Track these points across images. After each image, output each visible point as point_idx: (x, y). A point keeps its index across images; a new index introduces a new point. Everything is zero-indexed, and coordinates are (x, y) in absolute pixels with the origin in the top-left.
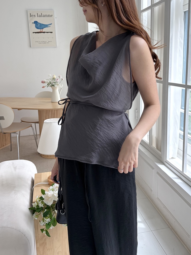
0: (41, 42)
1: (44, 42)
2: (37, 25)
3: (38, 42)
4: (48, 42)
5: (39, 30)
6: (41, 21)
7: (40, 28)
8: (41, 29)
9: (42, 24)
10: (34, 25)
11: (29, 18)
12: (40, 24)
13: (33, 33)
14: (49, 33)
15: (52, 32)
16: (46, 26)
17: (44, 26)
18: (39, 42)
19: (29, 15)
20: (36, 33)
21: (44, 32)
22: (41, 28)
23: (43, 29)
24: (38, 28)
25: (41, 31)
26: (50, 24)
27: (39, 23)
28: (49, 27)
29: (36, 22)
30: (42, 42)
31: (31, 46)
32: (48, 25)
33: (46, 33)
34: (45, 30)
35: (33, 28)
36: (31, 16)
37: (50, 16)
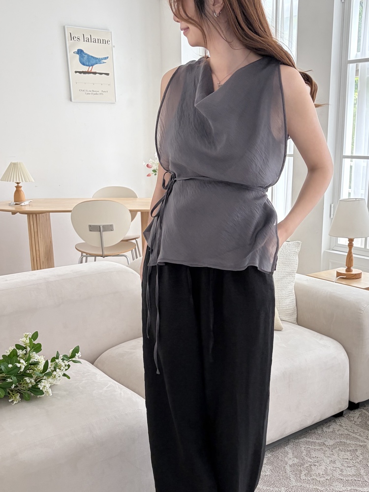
0: (90, 93)
1: (95, 93)
2: (83, 57)
3: (83, 91)
4: (101, 92)
5: (85, 69)
6: (90, 49)
7: (87, 63)
8: (89, 66)
9: (92, 57)
10: (78, 56)
11: (69, 42)
12: (88, 55)
13: (76, 72)
14: (103, 75)
15: (107, 74)
16: (98, 61)
17: (94, 61)
18: (87, 91)
19: (68, 35)
20: (80, 72)
21: (95, 73)
22: (90, 64)
23: (92, 65)
24: (84, 64)
25: (90, 70)
26: (106, 58)
27: (86, 54)
28: (104, 63)
29: (80, 52)
30: (92, 92)
31: (71, 100)
32: (102, 59)
33: (97, 74)
34: (96, 68)
35: (76, 64)
36: (72, 38)
37: (106, 42)
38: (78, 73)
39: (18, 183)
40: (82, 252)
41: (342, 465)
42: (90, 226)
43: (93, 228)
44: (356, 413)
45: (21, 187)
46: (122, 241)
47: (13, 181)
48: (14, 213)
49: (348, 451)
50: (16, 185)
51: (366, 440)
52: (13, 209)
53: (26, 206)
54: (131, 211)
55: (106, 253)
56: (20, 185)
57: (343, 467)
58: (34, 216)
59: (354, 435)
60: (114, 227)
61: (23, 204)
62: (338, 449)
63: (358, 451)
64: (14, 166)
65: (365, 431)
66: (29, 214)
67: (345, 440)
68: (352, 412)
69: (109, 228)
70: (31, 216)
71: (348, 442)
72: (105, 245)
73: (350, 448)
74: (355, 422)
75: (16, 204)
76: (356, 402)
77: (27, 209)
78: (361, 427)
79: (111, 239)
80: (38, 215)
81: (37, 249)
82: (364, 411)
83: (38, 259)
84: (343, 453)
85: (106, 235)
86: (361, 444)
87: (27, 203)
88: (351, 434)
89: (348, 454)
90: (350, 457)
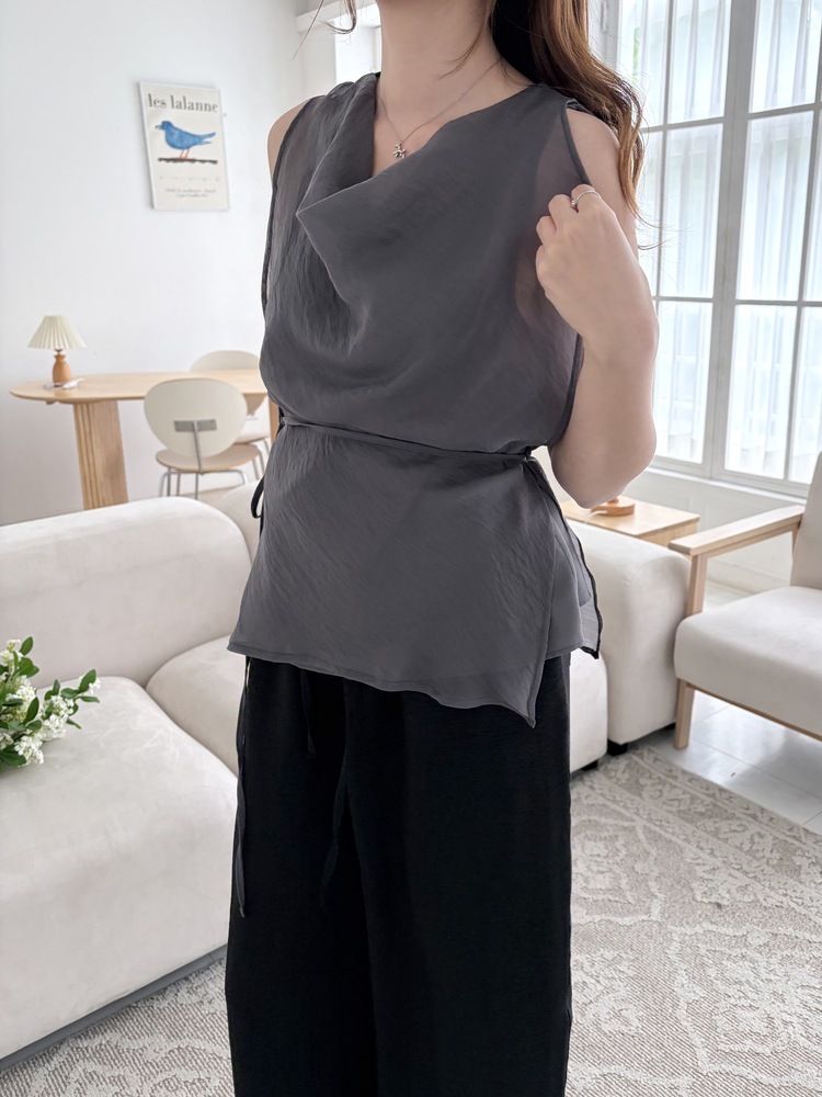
0: (185, 193)
1: (193, 193)
2: (172, 134)
3: (173, 191)
4: (203, 192)
5: (176, 153)
6: (184, 121)
7: (179, 145)
8: (182, 148)
9: (187, 133)
10: (162, 133)
11: (147, 110)
12: (181, 132)
13: (161, 160)
14: (207, 164)
15: (215, 162)
16: (198, 140)
17: (191, 141)
18: (179, 190)
19: (145, 98)
20: (168, 160)
21: (193, 161)
22: (184, 146)
23: (188, 147)
24: (173, 145)
25: (184, 156)
26: (210, 135)
27: (177, 129)
28: (207, 143)
29: (166, 126)
30: (188, 193)
31: (152, 205)
32: (204, 137)
33: (197, 163)
34: (194, 152)
35: (159, 145)
36: (152, 102)
37: (210, 108)
38: (163, 162)
39: (59, 351)
40: (170, 467)
41: (589, 868)
42: (176, 423)
43: (181, 426)
44: (622, 762)
45: (63, 357)
46: (236, 444)
47: (49, 347)
48: (50, 402)
49: (601, 839)
50: (56, 353)
51: (634, 817)
52: (51, 395)
53: (73, 389)
54: (246, 396)
55: (205, 467)
56: (62, 353)
57: (590, 874)
58: (85, 407)
59: (614, 806)
60: (218, 424)
61: (66, 386)
62: (583, 835)
63: (620, 839)
64: (50, 323)
65: (634, 797)
66: (76, 403)
67: (596, 818)
68: (613, 760)
69: (210, 425)
70: (79, 407)
71: (603, 820)
72: (205, 454)
73: (606, 834)
74: (618, 779)
75: (56, 386)
76: (621, 741)
77: (76, 395)
78: (629, 790)
79: (214, 443)
80: (90, 406)
81: (91, 461)
82: (635, 758)
83: (93, 479)
84: (592, 843)
85: (204, 436)
86: (626, 824)
87: (72, 384)
88: (609, 804)
89: (601, 845)
90: (604, 852)
